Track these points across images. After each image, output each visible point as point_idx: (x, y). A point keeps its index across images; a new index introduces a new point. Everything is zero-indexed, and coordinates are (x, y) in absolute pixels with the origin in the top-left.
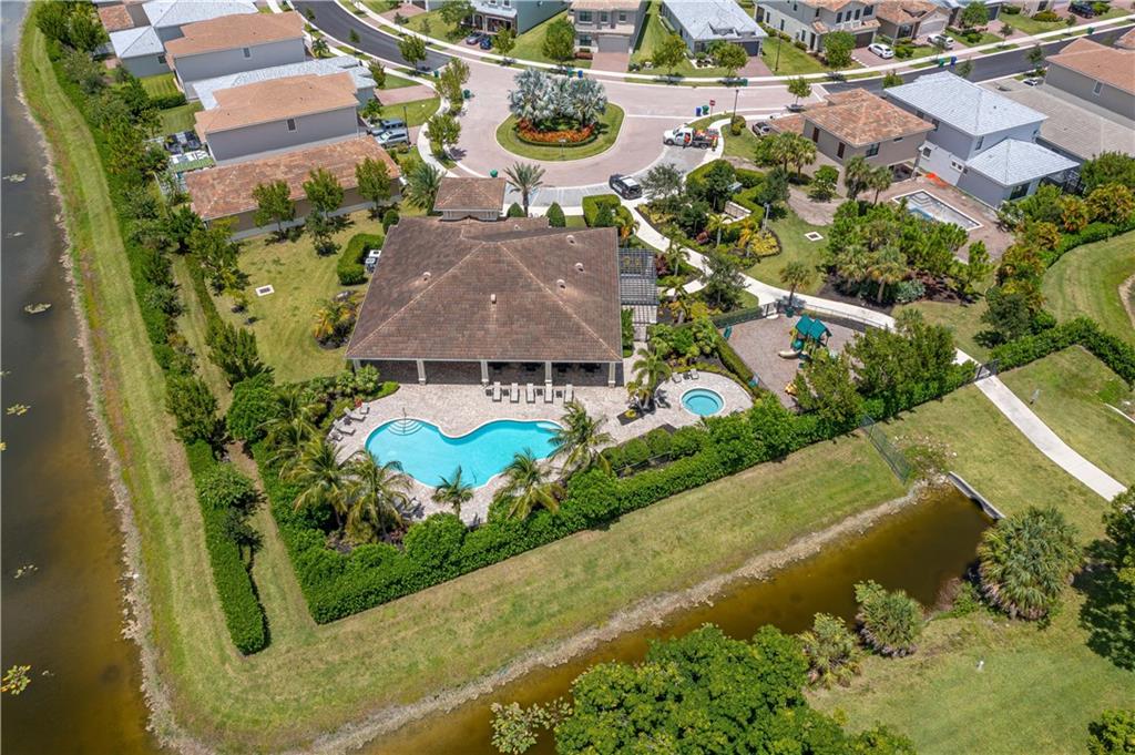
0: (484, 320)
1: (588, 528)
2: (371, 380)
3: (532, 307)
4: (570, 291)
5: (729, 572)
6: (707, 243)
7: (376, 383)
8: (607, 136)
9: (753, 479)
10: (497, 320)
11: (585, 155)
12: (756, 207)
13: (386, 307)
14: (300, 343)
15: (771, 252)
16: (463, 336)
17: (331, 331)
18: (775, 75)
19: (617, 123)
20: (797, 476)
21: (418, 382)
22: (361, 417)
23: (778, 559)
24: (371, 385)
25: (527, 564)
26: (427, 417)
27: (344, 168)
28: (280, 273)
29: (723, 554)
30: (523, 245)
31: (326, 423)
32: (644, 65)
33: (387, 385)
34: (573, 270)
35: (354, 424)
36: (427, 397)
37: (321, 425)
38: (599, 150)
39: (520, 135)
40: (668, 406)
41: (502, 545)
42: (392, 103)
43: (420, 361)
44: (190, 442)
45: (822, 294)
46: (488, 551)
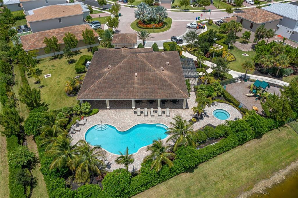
0: (133, 83)
1: (185, 172)
2: (87, 108)
3: (151, 78)
4: (165, 72)
5: (248, 190)
6: (209, 57)
7: (90, 109)
8: (167, 26)
9: (250, 147)
10: (138, 83)
11: (161, 31)
12: (225, 45)
13: (93, 79)
14: (60, 95)
15: (233, 60)
16: (125, 90)
17: (72, 89)
18: (218, 9)
19: (170, 22)
20: (268, 145)
21: (107, 109)
22: (83, 123)
23: (268, 183)
24: (87, 110)
25: (159, 190)
26: (111, 122)
27: (78, 34)
28: (54, 70)
29: (244, 182)
30: (146, 55)
31: (68, 127)
32: (176, 7)
33: (94, 110)
34: (166, 65)
35: (80, 127)
36: (110, 115)
37: (66, 127)
38: (165, 30)
39: (139, 25)
40: (208, 116)
41: (148, 183)
42: (95, 17)
43: (107, 100)
44: (9, 136)
45: (255, 74)
46: (142, 186)
